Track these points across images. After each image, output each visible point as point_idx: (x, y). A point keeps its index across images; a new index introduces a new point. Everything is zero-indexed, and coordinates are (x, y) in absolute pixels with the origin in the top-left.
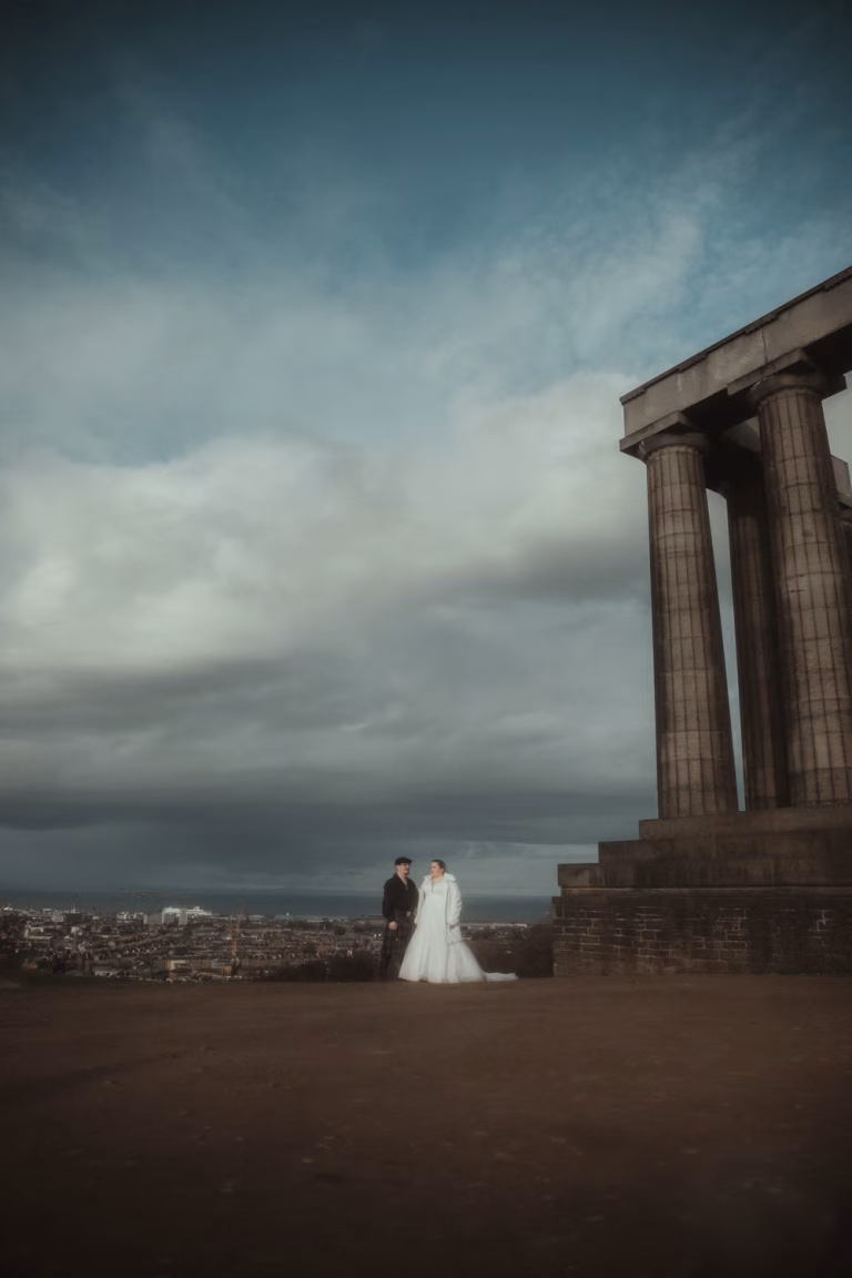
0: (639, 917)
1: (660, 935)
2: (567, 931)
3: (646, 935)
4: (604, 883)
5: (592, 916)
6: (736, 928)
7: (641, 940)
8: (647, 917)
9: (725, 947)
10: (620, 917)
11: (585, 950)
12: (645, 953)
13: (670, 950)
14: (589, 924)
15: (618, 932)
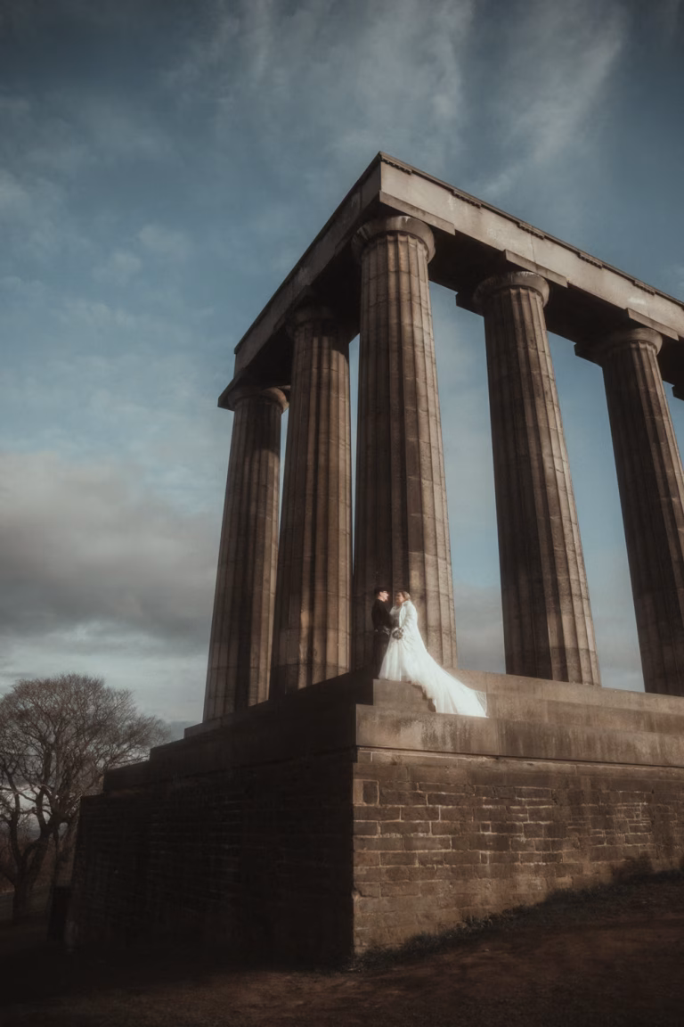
0: (520, 803)
1: (550, 831)
2: (386, 829)
3: (530, 832)
4: (449, 747)
5: (441, 800)
6: (637, 816)
7: (523, 839)
8: (530, 803)
9: (627, 842)
10: (487, 803)
11: (422, 863)
12: (529, 858)
13: (565, 851)
14: (433, 814)
15: (485, 828)
